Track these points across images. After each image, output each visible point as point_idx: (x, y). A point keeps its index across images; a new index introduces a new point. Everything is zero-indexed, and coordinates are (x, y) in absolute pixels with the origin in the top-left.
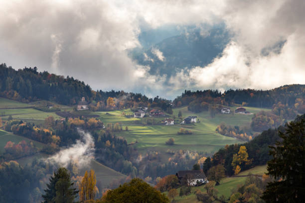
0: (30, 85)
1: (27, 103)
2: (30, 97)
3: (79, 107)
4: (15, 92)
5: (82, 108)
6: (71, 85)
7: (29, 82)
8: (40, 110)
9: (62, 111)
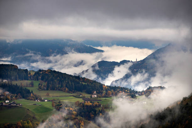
0: (74, 85)
1: (72, 93)
2: (73, 91)
3: (93, 96)
4: (67, 88)
5: (94, 96)
6: (93, 85)
7: (73, 83)
8: (76, 97)
9: (86, 97)
